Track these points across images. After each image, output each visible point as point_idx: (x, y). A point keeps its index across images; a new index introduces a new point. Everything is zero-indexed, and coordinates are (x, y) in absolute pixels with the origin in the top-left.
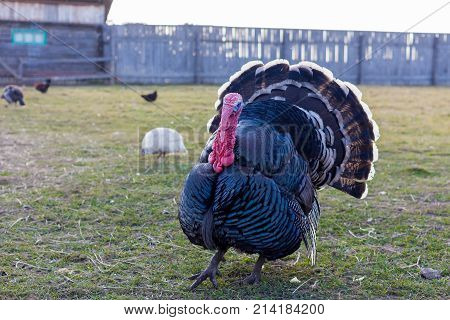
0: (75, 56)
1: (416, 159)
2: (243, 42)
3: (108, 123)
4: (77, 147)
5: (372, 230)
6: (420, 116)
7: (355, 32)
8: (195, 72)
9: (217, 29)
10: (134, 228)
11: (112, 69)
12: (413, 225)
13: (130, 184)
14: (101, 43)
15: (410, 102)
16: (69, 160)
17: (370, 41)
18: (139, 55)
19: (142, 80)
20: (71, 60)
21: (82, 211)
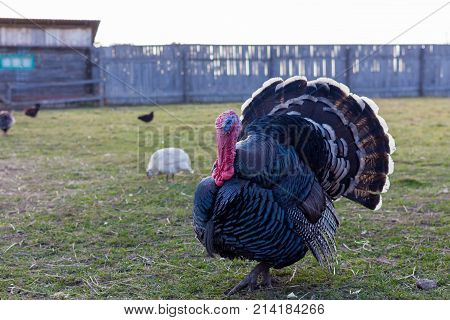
0: (63, 79)
1: (407, 171)
2: (231, 59)
3: (98, 144)
4: (69, 170)
5: (367, 242)
6: (410, 128)
7: (341, 46)
8: (185, 91)
9: (204, 47)
10: (129, 249)
11: (101, 91)
12: (407, 237)
13: (123, 206)
14: (89, 65)
15: (400, 113)
16: (61, 183)
17: (357, 54)
18: (126, 75)
19: (131, 101)
20: (60, 84)
21: (76, 233)
